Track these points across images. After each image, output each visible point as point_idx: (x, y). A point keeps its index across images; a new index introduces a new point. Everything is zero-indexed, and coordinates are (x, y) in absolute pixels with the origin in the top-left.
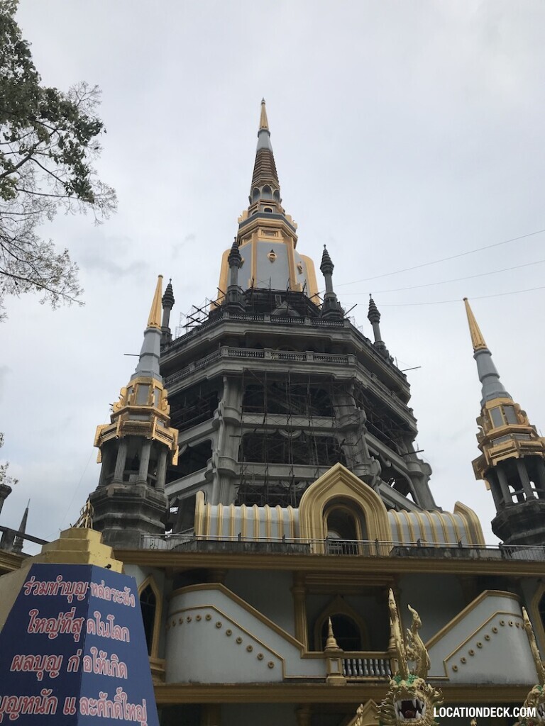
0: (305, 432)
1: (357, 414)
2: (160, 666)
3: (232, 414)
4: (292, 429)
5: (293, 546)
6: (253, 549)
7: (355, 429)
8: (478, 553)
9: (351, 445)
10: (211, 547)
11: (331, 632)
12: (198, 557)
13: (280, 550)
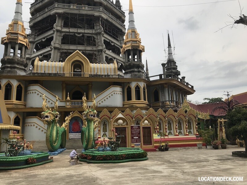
0: (84, 34)
1: (100, 29)
2: (25, 103)
3: (59, 28)
4: (79, 33)
5: (60, 74)
6: (48, 75)
7: (99, 34)
8: (112, 76)
9: (98, 39)
10: (36, 75)
11: (68, 96)
12: (32, 77)
13: (56, 75)
